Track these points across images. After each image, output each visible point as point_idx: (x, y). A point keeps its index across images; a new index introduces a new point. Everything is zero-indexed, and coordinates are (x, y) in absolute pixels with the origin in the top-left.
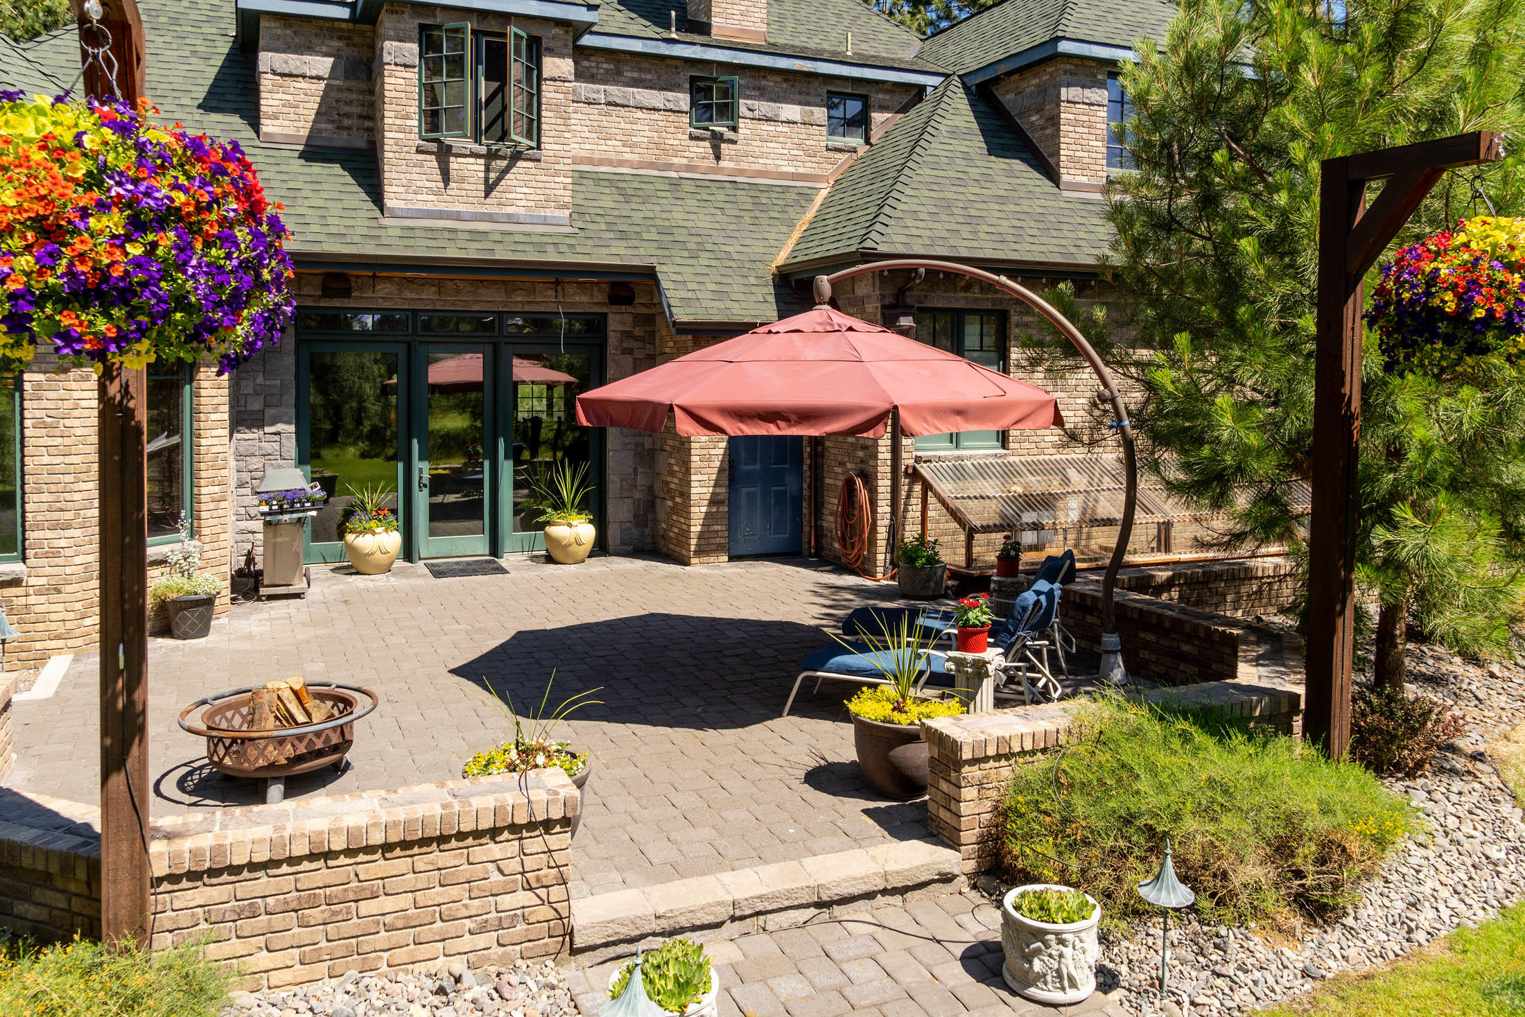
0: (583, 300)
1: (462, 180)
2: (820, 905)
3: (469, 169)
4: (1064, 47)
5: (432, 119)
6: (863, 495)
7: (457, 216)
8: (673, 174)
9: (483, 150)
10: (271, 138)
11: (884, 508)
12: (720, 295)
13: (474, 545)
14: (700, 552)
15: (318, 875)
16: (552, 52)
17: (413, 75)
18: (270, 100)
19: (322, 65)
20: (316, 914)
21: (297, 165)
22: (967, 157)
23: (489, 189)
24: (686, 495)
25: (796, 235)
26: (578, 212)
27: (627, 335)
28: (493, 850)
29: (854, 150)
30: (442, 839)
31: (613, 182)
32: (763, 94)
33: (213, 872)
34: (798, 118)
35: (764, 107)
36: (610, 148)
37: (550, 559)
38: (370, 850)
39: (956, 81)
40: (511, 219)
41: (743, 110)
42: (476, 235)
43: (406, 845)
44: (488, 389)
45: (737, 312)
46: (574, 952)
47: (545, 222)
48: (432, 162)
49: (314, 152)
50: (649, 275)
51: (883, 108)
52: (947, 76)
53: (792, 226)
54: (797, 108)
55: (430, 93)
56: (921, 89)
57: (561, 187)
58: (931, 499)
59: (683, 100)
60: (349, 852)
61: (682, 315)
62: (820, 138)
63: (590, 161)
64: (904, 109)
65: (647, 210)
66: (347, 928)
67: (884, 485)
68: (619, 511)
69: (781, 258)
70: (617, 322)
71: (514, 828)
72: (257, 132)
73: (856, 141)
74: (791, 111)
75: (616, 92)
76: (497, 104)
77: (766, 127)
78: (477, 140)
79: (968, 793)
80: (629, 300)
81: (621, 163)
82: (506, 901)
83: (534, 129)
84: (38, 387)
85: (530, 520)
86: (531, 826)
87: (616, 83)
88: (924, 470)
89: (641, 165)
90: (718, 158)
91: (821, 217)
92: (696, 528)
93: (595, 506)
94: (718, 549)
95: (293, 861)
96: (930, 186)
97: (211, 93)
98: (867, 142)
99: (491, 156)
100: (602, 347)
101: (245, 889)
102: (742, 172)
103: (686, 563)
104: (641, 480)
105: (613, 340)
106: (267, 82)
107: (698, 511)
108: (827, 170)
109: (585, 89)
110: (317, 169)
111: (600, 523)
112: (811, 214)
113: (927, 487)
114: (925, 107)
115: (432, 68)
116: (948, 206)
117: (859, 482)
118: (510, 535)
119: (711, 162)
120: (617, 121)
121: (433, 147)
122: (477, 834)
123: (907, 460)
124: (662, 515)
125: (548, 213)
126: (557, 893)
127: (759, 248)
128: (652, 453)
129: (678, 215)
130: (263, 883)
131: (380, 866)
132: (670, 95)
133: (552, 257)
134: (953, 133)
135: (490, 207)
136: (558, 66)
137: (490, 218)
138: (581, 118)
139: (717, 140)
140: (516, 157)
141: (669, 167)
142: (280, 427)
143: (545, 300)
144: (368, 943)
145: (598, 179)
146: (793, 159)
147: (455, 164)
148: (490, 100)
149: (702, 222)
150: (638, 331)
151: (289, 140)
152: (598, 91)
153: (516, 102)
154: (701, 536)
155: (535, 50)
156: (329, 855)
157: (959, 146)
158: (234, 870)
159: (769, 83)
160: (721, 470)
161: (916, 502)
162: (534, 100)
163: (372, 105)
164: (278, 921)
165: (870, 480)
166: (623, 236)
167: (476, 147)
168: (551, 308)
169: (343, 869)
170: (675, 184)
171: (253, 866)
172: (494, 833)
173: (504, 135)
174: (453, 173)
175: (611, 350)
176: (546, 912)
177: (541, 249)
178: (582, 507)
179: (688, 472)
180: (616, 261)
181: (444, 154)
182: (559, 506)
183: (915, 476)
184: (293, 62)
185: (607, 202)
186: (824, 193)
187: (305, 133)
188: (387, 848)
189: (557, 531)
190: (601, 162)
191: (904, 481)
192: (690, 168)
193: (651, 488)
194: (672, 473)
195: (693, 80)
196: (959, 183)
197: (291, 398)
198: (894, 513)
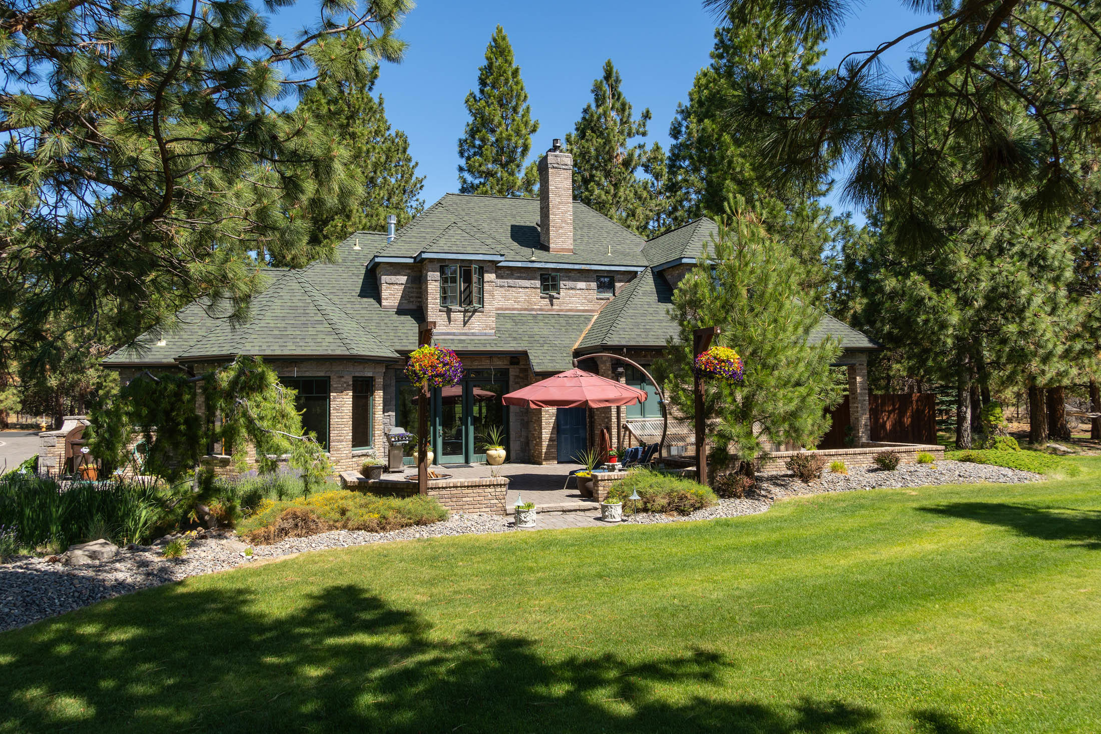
0: (500, 364)
1: (456, 321)
2: (563, 511)
3: (458, 317)
4: (684, 261)
5: (444, 299)
6: (607, 436)
7: (454, 334)
8: (534, 313)
9: (463, 309)
10: (385, 307)
11: (615, 440)
12: (552, 361)
13: (460, 459)
14: (546, 459)
15: (454, 491)
16: (488, 272)
17: (438, 284)
18: (385, 293)
19: (403, 279)
20: (454, 499)
21: (395, 317)
22: (649, 304)
23: (465, 323)
24: (540, 438)
25: (583, 335)
26: (498, 330)
27: (517, 377)
28: (490, 490)
29: (608, 299)
30: (479, 486)
31: (511, 318)
32: (570, 279)
33: (435, 488)
34: (584, 287)
35: (570, 284)
36: (510, 304)
37: (488, 463)
38: (465, 487)
39: (649, 270)
40: (473, 335)
41: (562, 286)
42: (461, 341)
43: (472, 486)
44: (464, 397)
45: (558, 367)
46: (507, 515)
47: (486, 335)
48: (445, 315)
49: (400, 312)
50: (525, 354)
51: (620, 281)
52: (646, 267)
53: (581, 332)
54: (584, 283)
55: (444, 290)
56: (636, 272)
57: (492, 321)
58: (632, 437)
59: (538, 283)
60: (461, 487)
61: (537, 369)
62: (594, 294)
63: (502, 309)
64: (629, 281)
65: (525, 328)
66: (461, 503)
67: (614, 431)
68: (515, 445)
69: (576, 346)
70: (513, 372)
71: (494, 485)
72: (380, 305)
73: (609, 295)
74: (582, 285)
75: (511, 282)
76: (467, 292)
77: (571, 291)
78: (460, 306)
79: (601, 488)
80: (518, 363)
81: (514, 309)
82: (492, 502)
83: (481, 301)
84: (334, 397)
85: (480, 450)
86: (497, 485)
87: (511, 278)
88: (630, 426)
89: (521, 310)
90: (552, 305)
91: (592, 329)
92: (544, 451)
93: (505, 443)
94: (553, 458)
95: (450, 487)
96: (631, 317)
97: (362, 290)
98: (614, 295)
99: (466, 311)
100: (507, 382)
101: (441, 493)
102: (561, 310)
103: (540, 464)
104: (523, 434)
105: (511, 379)
106: (384, 286)
107: (545, 444)
108: (597, 307)
109: (500, 282)
110: (403, 318)
111: (508, 450)
112: (589, 327)
113: (630, 432)
114: (636, 281)
115: (444, 280)
116: (637, 325)
117: (605, 431)
118: (473, 456)
119: (549, 307)
120: (512, 293)
121: (445, 309)
122: (486, 486)
123: (623, 422)
124: (531, 447)
125: (487, 331)
126: (503, 501)
127: (567, 342)
128: (528, 423)
129: (536, 330)
130: (444, 492)
131: (466, 491)
132: (532, 281)
133: (489, 348)
134: (644, 294)
135: (465, 330)
136: (489, 277)
137: (465, 334)
138: (498, 293)
139: (551, 298)
140: (475, 311)
141: (533, 310)
142: (390, 413)
143: (485, 364)
144: (464, 507)
145: (504, 316)
146: (582, 304)
147: (453, 315)
148: (465, 290)
149: (545, 332)
150: (521, 375)
151: (392, 307)
152: (504, 282)
153: (475, 290)
154: (546, 453)
155: (482, 271)
156: (457, 487)
157: (646, 299)
158: (439, 488)
159: (572, 274)
160: (553, 428)
161: (627, 438)
162: (481, 291)
163: (421, 293)
164: (447, 500)
165: (609, 430)
166: (515, 339)
167: (460, 308)
168: (488, 367)
169: (459, 491)
170: (535, 317)
171: (443, 488)
172: (489, 486)
173: (470, 303)
174: (452, 319)
175: (511, 383)
176: (500, 505)
177: (485, 345)
178: (500, 444)
179: (541, 429)
180: (512, 349)
181: (449, 312)
182: (492, 443)
183: (626, 428)
184: (393, 279)
185: (509, 326)
186: (595, 317)
187: (397, 304)
188: (468, 487)
189: (492, 452)
190: (506, 309)
191: (622, 430)
192: (541, 310)
193: (527, 437)
194: (535, 430)
195: (541, 275)
196: (644, 315)
197: (394, 402)
198: (619, 442)
